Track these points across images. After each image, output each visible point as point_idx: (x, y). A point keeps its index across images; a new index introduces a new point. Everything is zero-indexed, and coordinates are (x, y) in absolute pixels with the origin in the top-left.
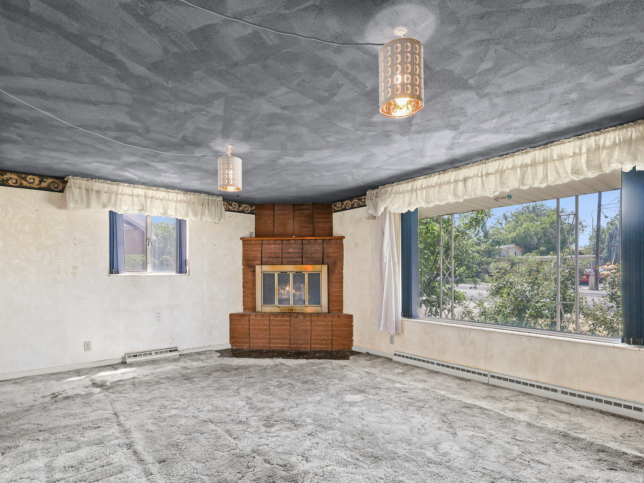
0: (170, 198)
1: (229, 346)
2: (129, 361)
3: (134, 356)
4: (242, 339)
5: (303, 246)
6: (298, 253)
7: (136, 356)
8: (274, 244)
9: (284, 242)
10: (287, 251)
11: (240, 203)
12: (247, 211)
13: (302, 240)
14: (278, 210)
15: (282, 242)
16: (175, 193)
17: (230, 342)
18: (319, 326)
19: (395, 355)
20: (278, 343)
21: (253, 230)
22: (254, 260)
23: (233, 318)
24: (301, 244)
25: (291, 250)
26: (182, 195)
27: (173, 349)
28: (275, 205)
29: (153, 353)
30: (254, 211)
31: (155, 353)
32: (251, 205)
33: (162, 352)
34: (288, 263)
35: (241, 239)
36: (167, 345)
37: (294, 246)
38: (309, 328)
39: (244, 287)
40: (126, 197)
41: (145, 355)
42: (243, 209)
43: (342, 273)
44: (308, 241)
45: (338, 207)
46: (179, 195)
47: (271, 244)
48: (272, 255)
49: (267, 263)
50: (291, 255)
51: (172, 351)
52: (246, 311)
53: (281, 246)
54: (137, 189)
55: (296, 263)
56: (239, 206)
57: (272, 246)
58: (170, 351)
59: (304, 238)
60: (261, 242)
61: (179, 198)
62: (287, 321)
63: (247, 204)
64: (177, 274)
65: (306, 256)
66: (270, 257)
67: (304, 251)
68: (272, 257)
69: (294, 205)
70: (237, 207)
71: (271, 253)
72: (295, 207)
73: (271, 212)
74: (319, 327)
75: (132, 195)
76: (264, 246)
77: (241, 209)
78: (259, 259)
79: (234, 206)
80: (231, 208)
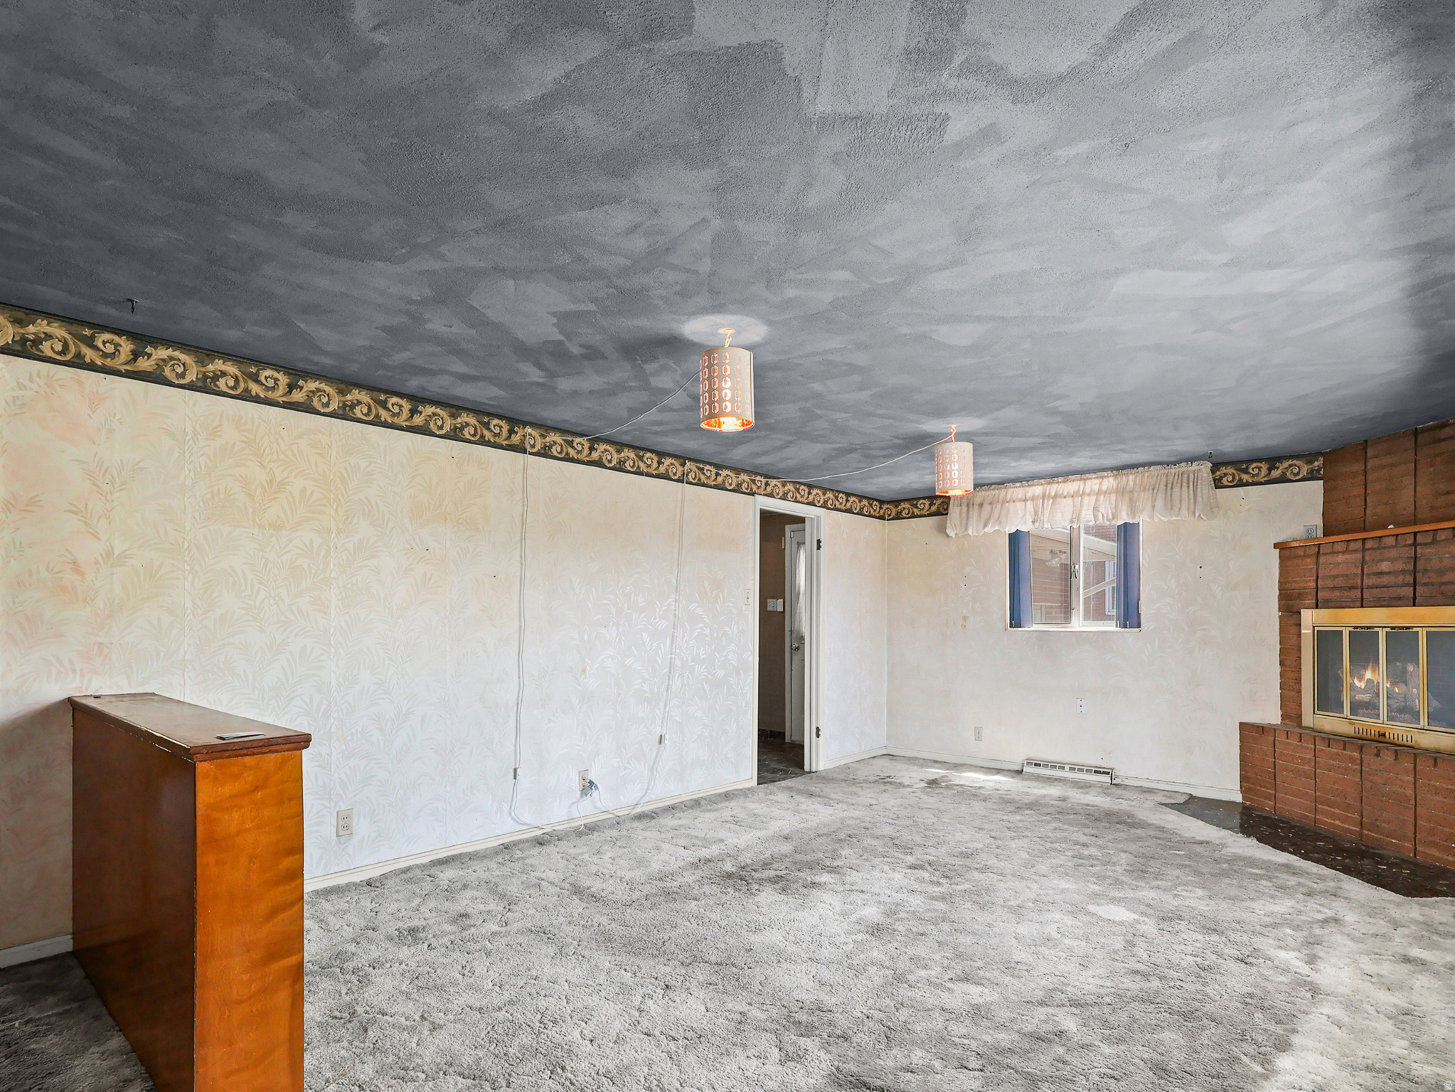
1: (1238, 798)
2: (1027, 769)
3: (1036, 765)
4: (1261, 786)
5: (1416, 551)
6: (1403, 571)
7: (1040, 765)
8: (1344, 552)
9: (1369, 545)
10: (1375, 569)
11: (1272, 460)
12: (1298, 474)
13: (1415, 534)
14: (1376, 457)
15: (1363, 544)
16: (1097, 478)
17: (1241, 787)
18: (1437, 791)
20: (1333, 816)
21: (1318, 521)
22: (1300, 596)
23: (1250, 733)
24: (1410, 545)
25: (1385, 566)
26: (1111, 479)
27: (1102, 770)
28: (1369, 443)
29: (1067, 767)
30: (1318, 471)
31: (1070, 769)
32: (1309, 457)
33: (1081, 770)
34: (1379, 603)
35: (1276, 546)
36: (1095, 761)
37: (1393, 553)
38: (1410, 792)
39: (1282, 663)
41: (1053, 767)
42: (1285, 474)
44: (1431, 534)
46: (1105, 480)
47: (1338, 552)
48: (1340, 582)
49: (1328, 604)
50: (1385, 580)
51: (1100, 772)
52: (1287, 721)
53: (1359, 556)
55: (1399, 602)
56: (1270, 469)
57: (1340, 558)
58: (1095, 772)
59: (1416, 529)
60: (1317, 550)
62: (1352, 760)
63: (1297, 457)
64: (1119, 629)
65: (1425, 580)
66: (1333, 589)
67: (1420, 565)
68: (1340, 588)
69: (1416, 433)
70: (1265, 472)
71: (1337, 576)
72: (1420, 437)
73: (1358, 467)
74: (1437, 793)
76: (1322, 559)
77: (1276, 473)
78: (1310, 593)
79: (1256, 471)
80: (1245, 477)
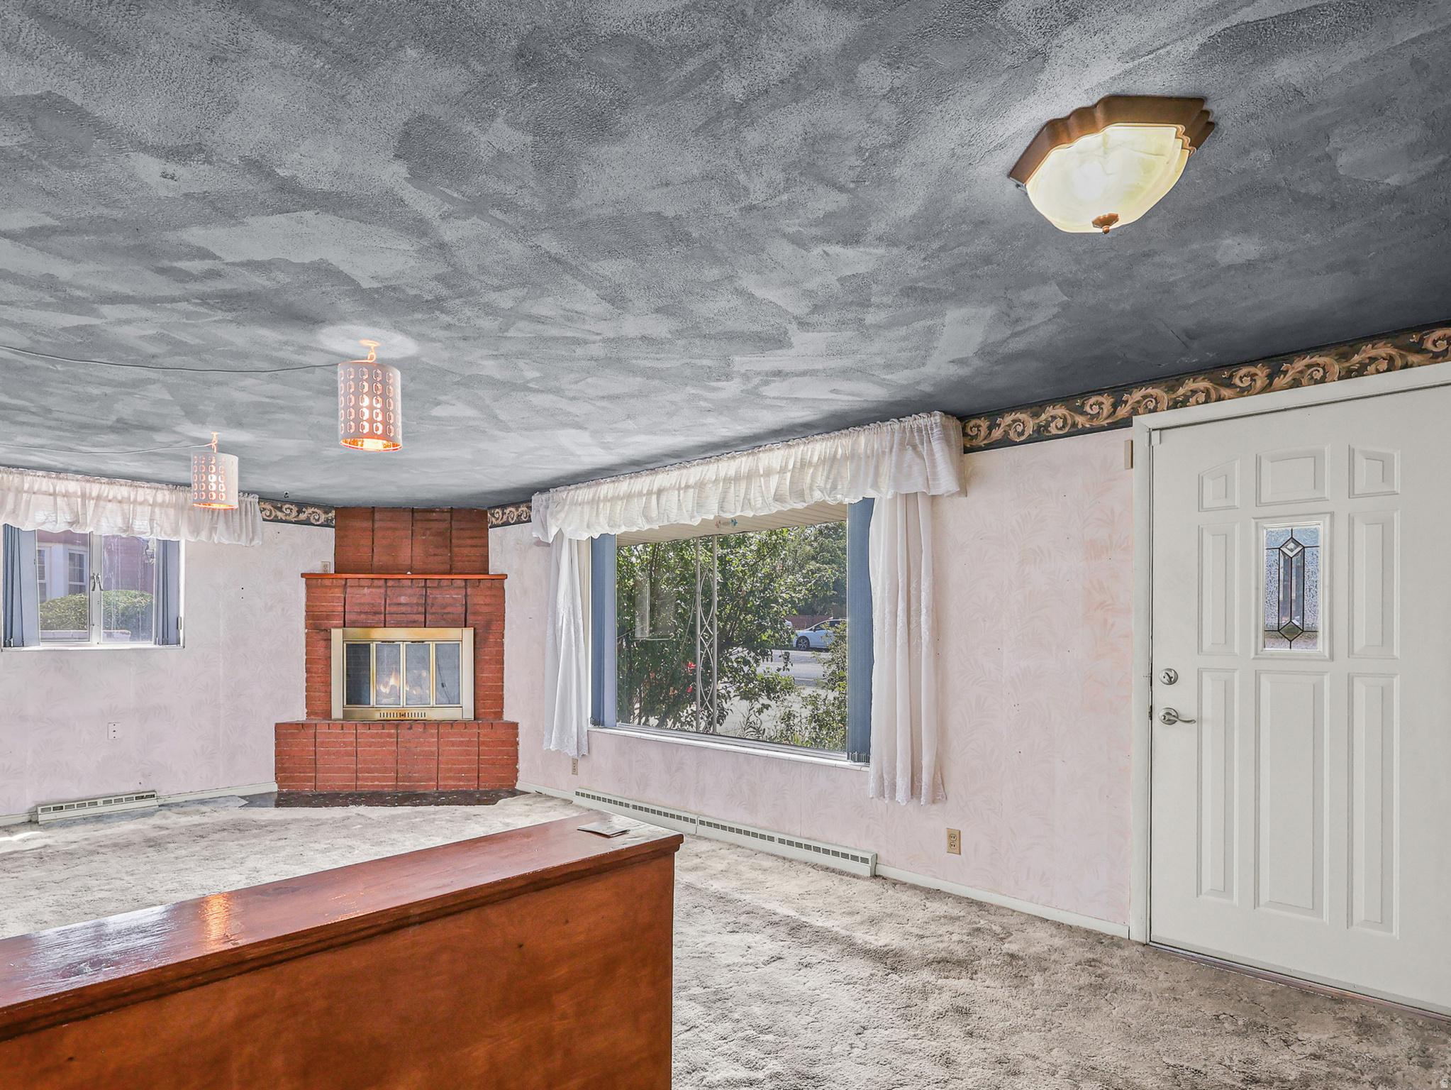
0: (140, 499)
1: (274, 788)
2: (43, 817)
3: (55, 809)
4: (300, 772)
5: (426, 592)
6: (418, 604)
7: (61, 808)
8: (369, 587)
9: (390, 583)
10: (395, 601)
11: (301, 505)
12: (318, 520)
13: (426, 579)
14: (380, 520)
15: (386, 582)
16: (150, 488)
17: (277, 779)
18: (453, 744)
19: (577, 794)
20: (373, 779)
21: (330, 559)
22: (328, 617)
23: (283, 731)
24: (422, 587)
25: (403, 599)
26: (166, 492)
27: (145, 795)
28: (376, 510)
29: (100, 802)
30: (332, 520)
31: (105, 802)
32: (326, 508)
33: (119, 801)
34: (398, 625)
35: (303, 575)
36: (132, 787)
37: (409, 591)
38: (435, 749)
39: (308, 671)
40: (40, 497)
41: (82, 806)
42: (308, 518)
43: (502, 644)
44: (437, 581)
45: (497, 519)
46: (159, 492)
47: (364, 587)
48: (367, 609)
49: (354, 625)
50: (403, 609)
51: (142, 797)
52: (312, 717)
53: (382, 591)
54: (66, 482)
55: (414, 625)
56: (299, 512)
57: (366, 590)
58: (137, 798)
59: (428, 577)
60: (344, 583)
61: (159, 499)
62: (390, 736)
63: (318, 506)
64: (157, 646)
65: (433, 610)
66: (361, 613)
67: (429, 601)
68: (366, 613)
69: (413, 510)
70: (294, 513)
71: (363, 604)
72: (416, 515)
73: (368, 524)
74: (453, 746)
75: (54, 494)
76: (349, 590)
77: (303, 517)
78: (339, 615)
79: (288, 512)
80: (280, 515)
